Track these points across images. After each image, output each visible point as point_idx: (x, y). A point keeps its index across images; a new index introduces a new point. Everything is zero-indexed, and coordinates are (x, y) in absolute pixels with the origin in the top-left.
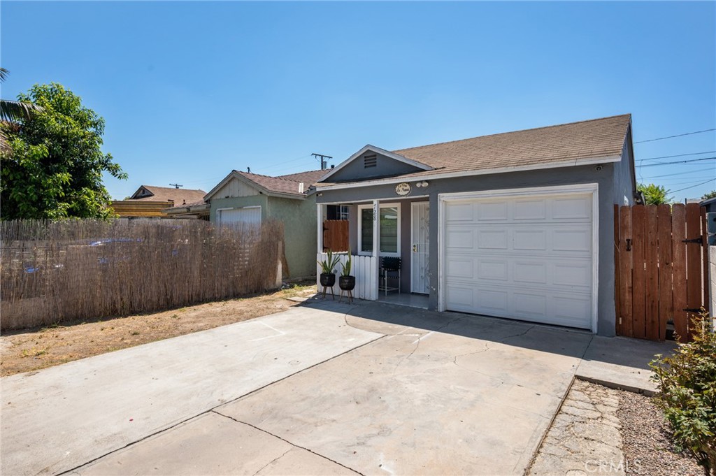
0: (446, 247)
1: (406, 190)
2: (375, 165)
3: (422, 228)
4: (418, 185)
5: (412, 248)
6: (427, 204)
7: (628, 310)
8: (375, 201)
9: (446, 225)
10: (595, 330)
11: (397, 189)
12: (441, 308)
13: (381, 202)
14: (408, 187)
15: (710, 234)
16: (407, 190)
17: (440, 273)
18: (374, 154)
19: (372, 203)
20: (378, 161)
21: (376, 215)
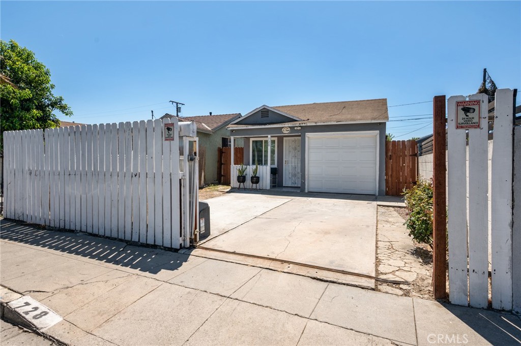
0: (308, 160)
2: (268, 117)
3: (290, 151)
4: (296, 128)
5: (284, 162)
6: (300, 138)
7: (390, 185)
8: (269, 136)
9: (309, 149)
10: (377, 194)
11: (283, 130)
12: (306, 191)
13: (272, 137)
14: (289, 129)
15: (419, 152)
16: (288, 131)
17: (306, 173)
18: (267, 110)
19: (267, 137)
20: (270, 114)
21: (270, 143)
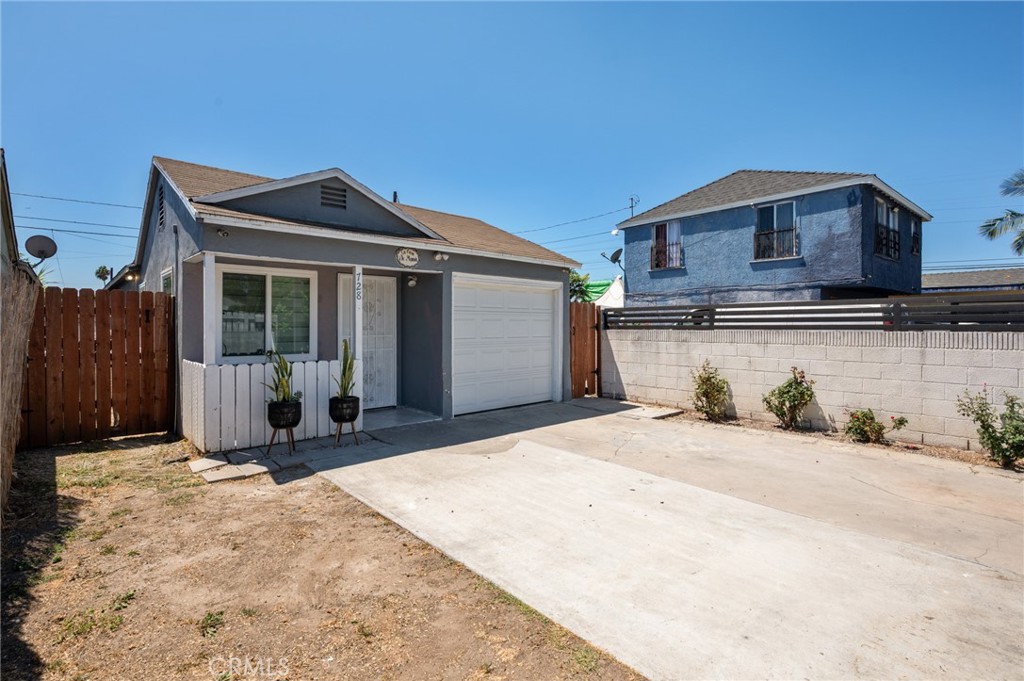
1: (413, 260)
2: (344, 208)
4: (438, 257)
8: (360, 268)
12: (453, 414)
14: (416, 256)
15: (602, 323)
16: (415, 260)
17: (453, 370)
18: (342, 187)
20: (349, 199)
